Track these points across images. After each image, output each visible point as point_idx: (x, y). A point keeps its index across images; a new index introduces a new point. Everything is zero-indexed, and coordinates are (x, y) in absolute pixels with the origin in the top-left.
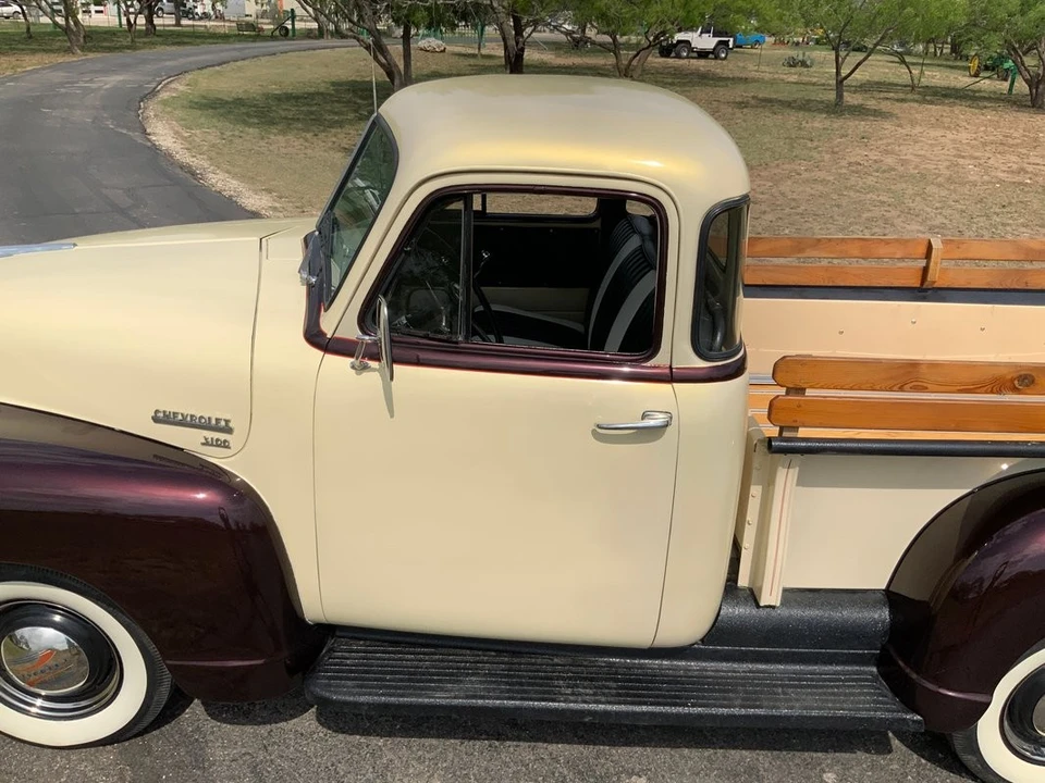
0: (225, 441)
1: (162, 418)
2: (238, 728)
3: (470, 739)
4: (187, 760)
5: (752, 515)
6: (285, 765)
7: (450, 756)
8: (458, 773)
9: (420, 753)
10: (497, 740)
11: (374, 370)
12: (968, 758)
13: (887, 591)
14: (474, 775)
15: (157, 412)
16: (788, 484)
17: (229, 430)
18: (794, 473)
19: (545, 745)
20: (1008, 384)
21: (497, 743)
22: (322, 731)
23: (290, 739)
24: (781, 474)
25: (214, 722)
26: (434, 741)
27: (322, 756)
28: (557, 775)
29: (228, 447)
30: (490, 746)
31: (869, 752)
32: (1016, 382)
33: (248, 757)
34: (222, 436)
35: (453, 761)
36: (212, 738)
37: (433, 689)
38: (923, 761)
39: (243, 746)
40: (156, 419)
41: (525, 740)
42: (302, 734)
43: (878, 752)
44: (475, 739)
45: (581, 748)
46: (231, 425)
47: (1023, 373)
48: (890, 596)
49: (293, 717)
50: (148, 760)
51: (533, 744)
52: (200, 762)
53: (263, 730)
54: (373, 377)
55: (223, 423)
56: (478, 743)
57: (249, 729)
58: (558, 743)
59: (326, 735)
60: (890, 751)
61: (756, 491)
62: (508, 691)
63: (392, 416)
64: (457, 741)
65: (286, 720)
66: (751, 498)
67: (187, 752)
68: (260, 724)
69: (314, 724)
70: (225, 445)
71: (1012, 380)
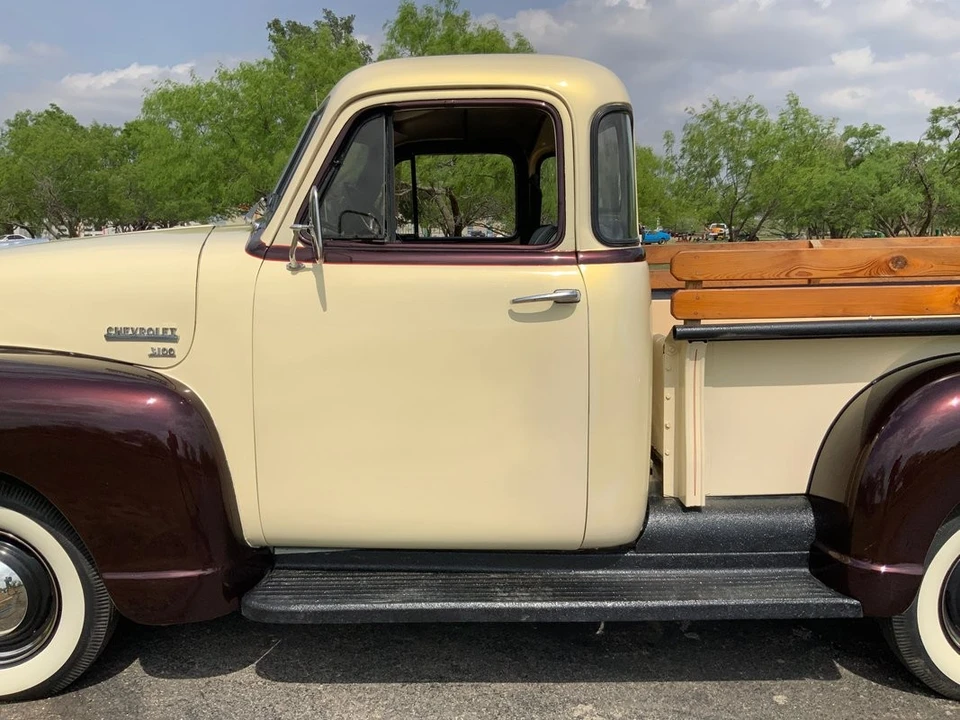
0: (171, 350)
1: (115, 335)
2: (175, 682)
3: (412, 682)
4: (121, 707)
5: (669, 418)
6: (222, 707)
7: (392, 696)
8: (399, 708)
9: (359, 695)
10: (440, 682)
11: (309, 269)
12: (915, 663)
13: (807, 495)
14: (416, 709)
15: (110, 329)
16: (697, 373)
17: (174, 339)
18: (701, 364)
19: (488, 684)
20: (884, 267)
21: (439, 684)
22: (261, 681)
23: (228, 688)
24: (689, 365)
25: (151, 678)
26: (375, 685)
27: (259, 700)
28: (500, 706)
29: (173, 356)
30: (432, 687)
31: (818, 678)
32: (890, 265)
33: (184, 703)
34: (168, 346)
35: (394, 700)
36: (148, 690)
37: (370, 598)
38: (874, 684)
39: (179, 694)
40: (108, 338)
41: (468, 681)
42: (240, 684)
43: (827, 678)
44: (416, 682)
45: (525, 685)
46: (177, 333)
47: (894, 255)
48: (812, 499)
49: (231, 671)
50: (80, 710)
51: (476, 684)
52: (133, 708)
53: (201, 682)
54: (307, 276)
55: (169, 333)
56: (420, 685)
57: (187, 681)
58: (501, 682)
59: (265, 684)
60: (839, 677)
61: (669, 392)
62: (445, 596)
63: (325, 310)
64: (399, 684)
65: (225, 674)
66: (665, 401)
67: (121, 702)
68: (198, 677)
69: (253, 676)
70: (171, 354)
71: (887, 262)
